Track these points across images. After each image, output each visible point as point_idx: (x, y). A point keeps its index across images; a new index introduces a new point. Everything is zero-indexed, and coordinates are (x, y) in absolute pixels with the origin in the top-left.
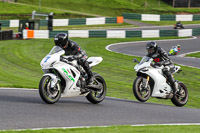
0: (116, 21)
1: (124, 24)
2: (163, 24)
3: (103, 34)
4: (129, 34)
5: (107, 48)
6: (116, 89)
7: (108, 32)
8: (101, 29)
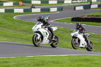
0: (18, 4)
1: (23, 5)
2: (42, 5)
3: (12, 11)
4: (25, 11)
5: (14, 18)
6: (19, 38)
7: (15, 10)
8: (11, 8)
